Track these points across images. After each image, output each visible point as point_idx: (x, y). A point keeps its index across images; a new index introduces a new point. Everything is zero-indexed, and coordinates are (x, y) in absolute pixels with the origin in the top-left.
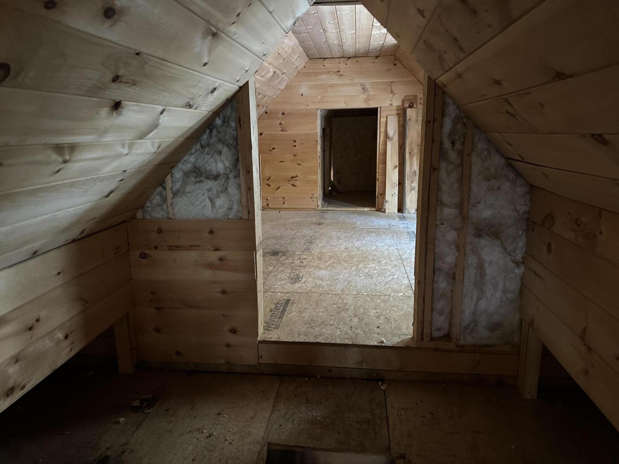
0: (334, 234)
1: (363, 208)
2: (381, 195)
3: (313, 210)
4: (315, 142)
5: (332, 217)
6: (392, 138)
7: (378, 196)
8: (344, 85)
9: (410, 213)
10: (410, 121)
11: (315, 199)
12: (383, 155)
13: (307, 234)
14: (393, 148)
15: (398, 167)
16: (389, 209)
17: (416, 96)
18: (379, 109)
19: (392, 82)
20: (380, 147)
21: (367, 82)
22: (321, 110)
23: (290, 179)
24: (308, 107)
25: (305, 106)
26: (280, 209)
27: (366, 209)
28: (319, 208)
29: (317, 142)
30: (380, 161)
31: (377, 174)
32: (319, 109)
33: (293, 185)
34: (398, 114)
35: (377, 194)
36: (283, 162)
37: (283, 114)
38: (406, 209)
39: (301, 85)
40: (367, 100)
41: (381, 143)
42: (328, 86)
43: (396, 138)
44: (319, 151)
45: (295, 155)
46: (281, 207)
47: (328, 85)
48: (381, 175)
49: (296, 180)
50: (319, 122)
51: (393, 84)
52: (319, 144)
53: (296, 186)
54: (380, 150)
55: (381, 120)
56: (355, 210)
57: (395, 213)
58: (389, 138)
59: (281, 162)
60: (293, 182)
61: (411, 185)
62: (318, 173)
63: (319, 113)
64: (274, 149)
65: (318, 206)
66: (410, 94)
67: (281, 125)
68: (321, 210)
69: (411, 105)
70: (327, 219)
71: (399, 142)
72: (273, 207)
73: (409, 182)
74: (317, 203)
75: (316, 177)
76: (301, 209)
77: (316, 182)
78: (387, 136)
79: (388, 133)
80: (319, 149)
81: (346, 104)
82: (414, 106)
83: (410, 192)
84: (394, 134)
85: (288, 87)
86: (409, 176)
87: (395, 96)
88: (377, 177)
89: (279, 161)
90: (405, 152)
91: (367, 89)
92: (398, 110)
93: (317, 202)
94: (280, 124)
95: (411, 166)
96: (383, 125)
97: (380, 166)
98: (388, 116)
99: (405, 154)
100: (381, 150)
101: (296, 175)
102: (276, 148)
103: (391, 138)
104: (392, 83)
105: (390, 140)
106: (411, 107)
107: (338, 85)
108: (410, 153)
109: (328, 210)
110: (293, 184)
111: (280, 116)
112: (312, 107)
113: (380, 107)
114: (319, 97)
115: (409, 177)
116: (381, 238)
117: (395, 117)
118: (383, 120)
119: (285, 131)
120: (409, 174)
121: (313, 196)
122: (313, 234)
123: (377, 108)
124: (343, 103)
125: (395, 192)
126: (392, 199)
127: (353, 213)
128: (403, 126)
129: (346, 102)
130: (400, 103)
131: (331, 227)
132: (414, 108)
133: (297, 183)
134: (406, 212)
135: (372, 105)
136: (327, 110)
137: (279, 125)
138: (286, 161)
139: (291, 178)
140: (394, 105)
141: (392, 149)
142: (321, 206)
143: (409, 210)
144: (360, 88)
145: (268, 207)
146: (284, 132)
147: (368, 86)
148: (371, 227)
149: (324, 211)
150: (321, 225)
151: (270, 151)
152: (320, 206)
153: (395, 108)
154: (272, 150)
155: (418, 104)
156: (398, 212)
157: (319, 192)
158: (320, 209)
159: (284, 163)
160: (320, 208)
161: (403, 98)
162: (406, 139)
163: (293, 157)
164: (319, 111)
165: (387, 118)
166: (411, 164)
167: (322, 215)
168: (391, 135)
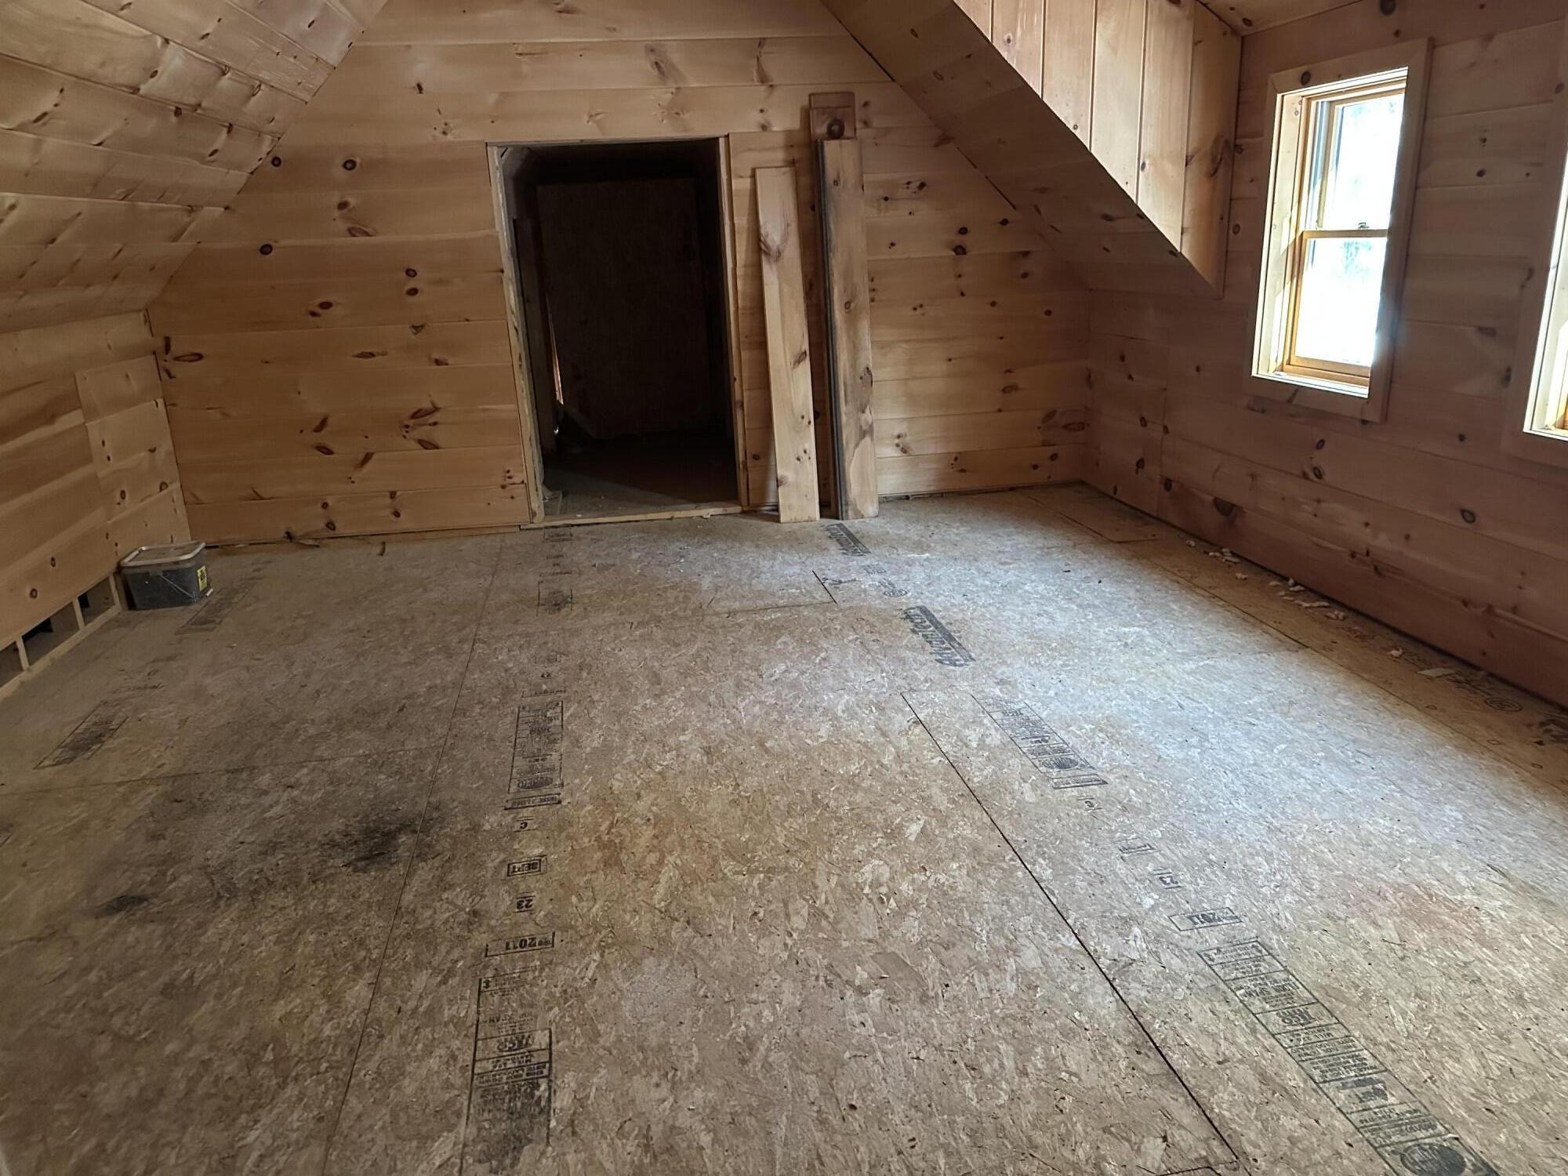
0: (628, 657)
1: (696, 508)
2: (756, 457)
3: (517, 529)
4: (495, 274)
5: (597, 562)
6: (779, 253)
7: (745, 464)
8: (584, 49)
9: (862, 517)
10: (840, 187)
11: (521, 489)
12: (751, 314)
13: (516, 671)
14: (786, 289)
15: (808, 358)
16: (790, 507)
17: (851, 94)
18: (722, 142)
19: (761, 42)
20: (740, 288)
21: (672, 38)
22: (504, 148)
23: (411, 422)
24: (449, 137)
25: (438, 133)
26: (383, 540)
27: (708, 512)
28: (535, 521)
29: (502, 271)
30: (742, 338)
31: (737, 384)
32: (493, 144)
33: (426, 444)
34: (792, 163)
35: (741, 457)
36: (372, 355)
37: (349, 165)
38: (847, 504)
39: (409, 47)
40: (675, 110)
41: (740, 271)
42: (520, 54)
43: (792, 253)
44: (513, 306)
45: (417, 329)
46: (387, 529)
47: (519, 51)
48: (749, 390)
49: (435, 424)
50: (498, 196)
51: (766, 48)
52: (511, 280)
53: (437, 447)
54: (740, 296)
55: (734, 186)
56: (671, 519)
57: (810, 520)
58: (767, 254)
59: (363, 355)
60: (423, 432)
61: (858, 419)
62: (519, 392)
63: (495, 159)
64: (326, 305)
65: (534, 514)
66: (827, 89)
67: (345, 211)
68: (546, 528)
69: (835, 128)
70: (580, 574)
71: (803, 265)
72: (354, 531)
73: (851, 406)
74: (529, 503)
75: (513, 407)
76: (470, 531)
77: (515, 427)
78: (759, 247)
79: (763, 231)
80: (513, 302)
81: (597, 123)
82: (848, 132)
83: (857, 445)
84: (785, 240)
85: (355, 56)
86: (849, 390)
87: (777, 93)
88: (737, 396)
89: (359, 351)
90: (831, 302)
91: (673, 66)
92: (789, 146)
93: (528, 497)
94: (343, 205)
95: (855, 349)
96: (741, 205)
97: (745, 355)
98: (758, 172)
99: (831, 310)
100: (744, 299)
101: (433, 403)
102: (338, 304)
103: (774, 249)
104: (760, 45)
105: (772, 260)
106: (835, 134)
107: (558, 48)
108: (847, 305)
109: (573, 525)
110: (425, 438)
111: (339, 173)
112: (466, 135)
113: (727, 136)
114: (492, 98)
115: (849, 392)
116: (824, 659)
117: (784, 173)
118: (741, 185)
119: (367, 234)
120: (849, 382)
121: (510, 478)
122: (541, 669)
123: (716, 139)
124: (586, 118)
125: (807, 446)
126: (797, 473)
127: (666, 530)
128: (813, 208)
129: (598, 117)
130: (793, 122)
131: (608, 617)
132: (848, 138)
133: (438, 435)
134: (850, 513)
135: (698, 128)
136: (523, 148)
137: (336, 213)
138: (384, 354)
139: (414, 416)
140: (775, 129)
141: (781, 291)
142: (543, 515)
143: (859, 507)
144: (645, 64)
145: (331, 533)
146: (360, 240)
147: (675, 57)
148: (760, 603)
149: (557, 536)
150: (564, 611)
151: (313, 314)
152: (540, 513)
153: (780, 140)
154: (320, 311)
155: (858, 126)
156: (821, 516)
157: (528, 462)
158: (542, 525)
159: (378, 359)
160: (540, 520)
161: (806, 103)
162: (831, 255)
163: (413, 337)
164: (494, 155)
165: (753, 176)
166: (855, 346)
167: (554, 552)
168: (773, 240)
